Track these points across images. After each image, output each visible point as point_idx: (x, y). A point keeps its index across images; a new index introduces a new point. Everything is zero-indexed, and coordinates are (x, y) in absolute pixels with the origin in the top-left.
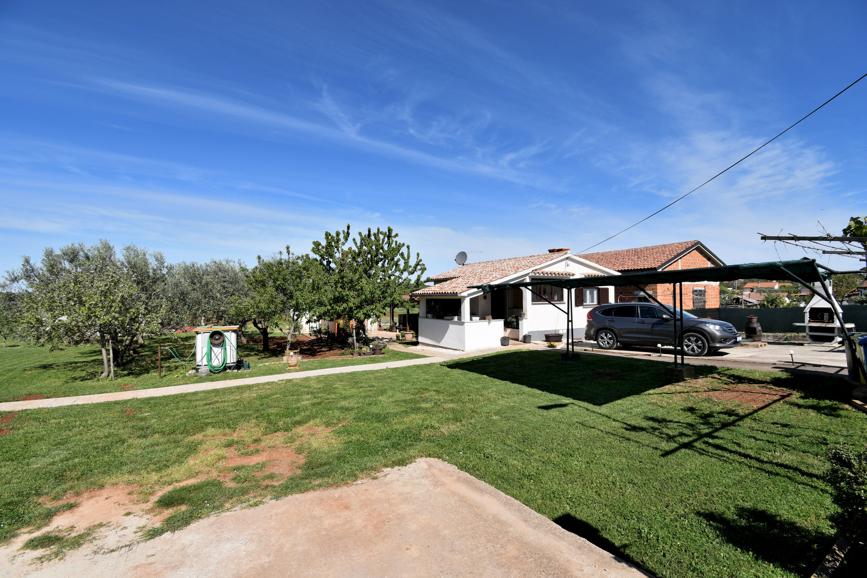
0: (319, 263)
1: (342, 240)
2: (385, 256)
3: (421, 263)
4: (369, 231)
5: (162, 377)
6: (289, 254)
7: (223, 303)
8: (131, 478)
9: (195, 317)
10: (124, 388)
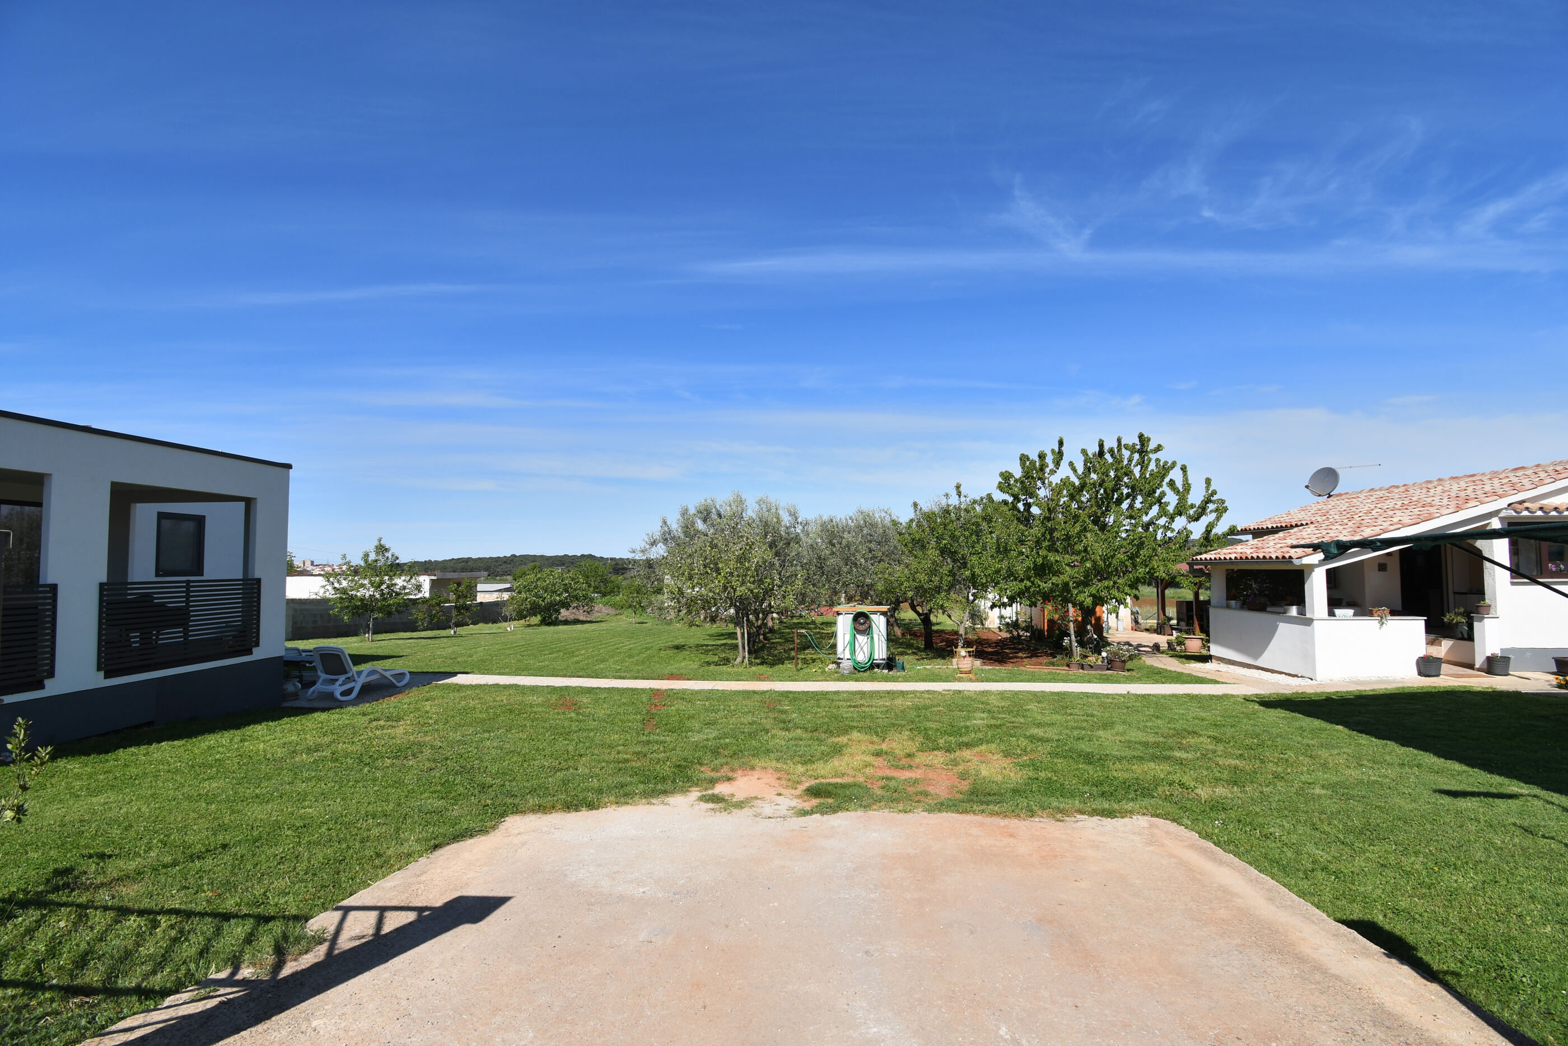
0: (1010, 506)
1: (1051, 466)
2: (1133, 488)
3: (1215, 498)
4: (1101, 445)
5: (798, 670)
6: (960, 496)
7: (868, 572)
8: (779, 765)
9: (835, 593)
10: (760, 678)
